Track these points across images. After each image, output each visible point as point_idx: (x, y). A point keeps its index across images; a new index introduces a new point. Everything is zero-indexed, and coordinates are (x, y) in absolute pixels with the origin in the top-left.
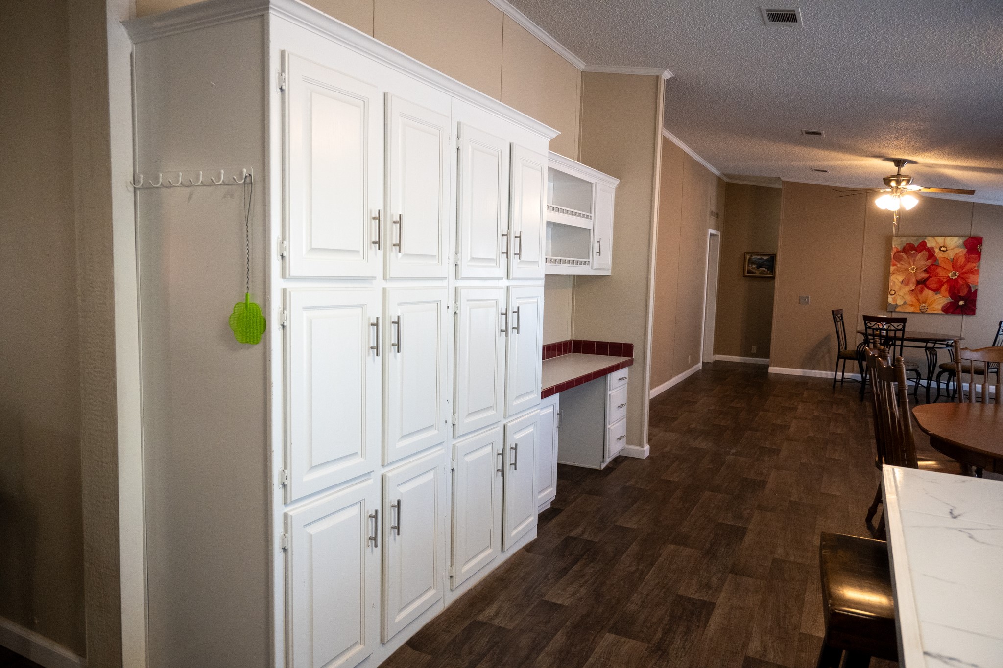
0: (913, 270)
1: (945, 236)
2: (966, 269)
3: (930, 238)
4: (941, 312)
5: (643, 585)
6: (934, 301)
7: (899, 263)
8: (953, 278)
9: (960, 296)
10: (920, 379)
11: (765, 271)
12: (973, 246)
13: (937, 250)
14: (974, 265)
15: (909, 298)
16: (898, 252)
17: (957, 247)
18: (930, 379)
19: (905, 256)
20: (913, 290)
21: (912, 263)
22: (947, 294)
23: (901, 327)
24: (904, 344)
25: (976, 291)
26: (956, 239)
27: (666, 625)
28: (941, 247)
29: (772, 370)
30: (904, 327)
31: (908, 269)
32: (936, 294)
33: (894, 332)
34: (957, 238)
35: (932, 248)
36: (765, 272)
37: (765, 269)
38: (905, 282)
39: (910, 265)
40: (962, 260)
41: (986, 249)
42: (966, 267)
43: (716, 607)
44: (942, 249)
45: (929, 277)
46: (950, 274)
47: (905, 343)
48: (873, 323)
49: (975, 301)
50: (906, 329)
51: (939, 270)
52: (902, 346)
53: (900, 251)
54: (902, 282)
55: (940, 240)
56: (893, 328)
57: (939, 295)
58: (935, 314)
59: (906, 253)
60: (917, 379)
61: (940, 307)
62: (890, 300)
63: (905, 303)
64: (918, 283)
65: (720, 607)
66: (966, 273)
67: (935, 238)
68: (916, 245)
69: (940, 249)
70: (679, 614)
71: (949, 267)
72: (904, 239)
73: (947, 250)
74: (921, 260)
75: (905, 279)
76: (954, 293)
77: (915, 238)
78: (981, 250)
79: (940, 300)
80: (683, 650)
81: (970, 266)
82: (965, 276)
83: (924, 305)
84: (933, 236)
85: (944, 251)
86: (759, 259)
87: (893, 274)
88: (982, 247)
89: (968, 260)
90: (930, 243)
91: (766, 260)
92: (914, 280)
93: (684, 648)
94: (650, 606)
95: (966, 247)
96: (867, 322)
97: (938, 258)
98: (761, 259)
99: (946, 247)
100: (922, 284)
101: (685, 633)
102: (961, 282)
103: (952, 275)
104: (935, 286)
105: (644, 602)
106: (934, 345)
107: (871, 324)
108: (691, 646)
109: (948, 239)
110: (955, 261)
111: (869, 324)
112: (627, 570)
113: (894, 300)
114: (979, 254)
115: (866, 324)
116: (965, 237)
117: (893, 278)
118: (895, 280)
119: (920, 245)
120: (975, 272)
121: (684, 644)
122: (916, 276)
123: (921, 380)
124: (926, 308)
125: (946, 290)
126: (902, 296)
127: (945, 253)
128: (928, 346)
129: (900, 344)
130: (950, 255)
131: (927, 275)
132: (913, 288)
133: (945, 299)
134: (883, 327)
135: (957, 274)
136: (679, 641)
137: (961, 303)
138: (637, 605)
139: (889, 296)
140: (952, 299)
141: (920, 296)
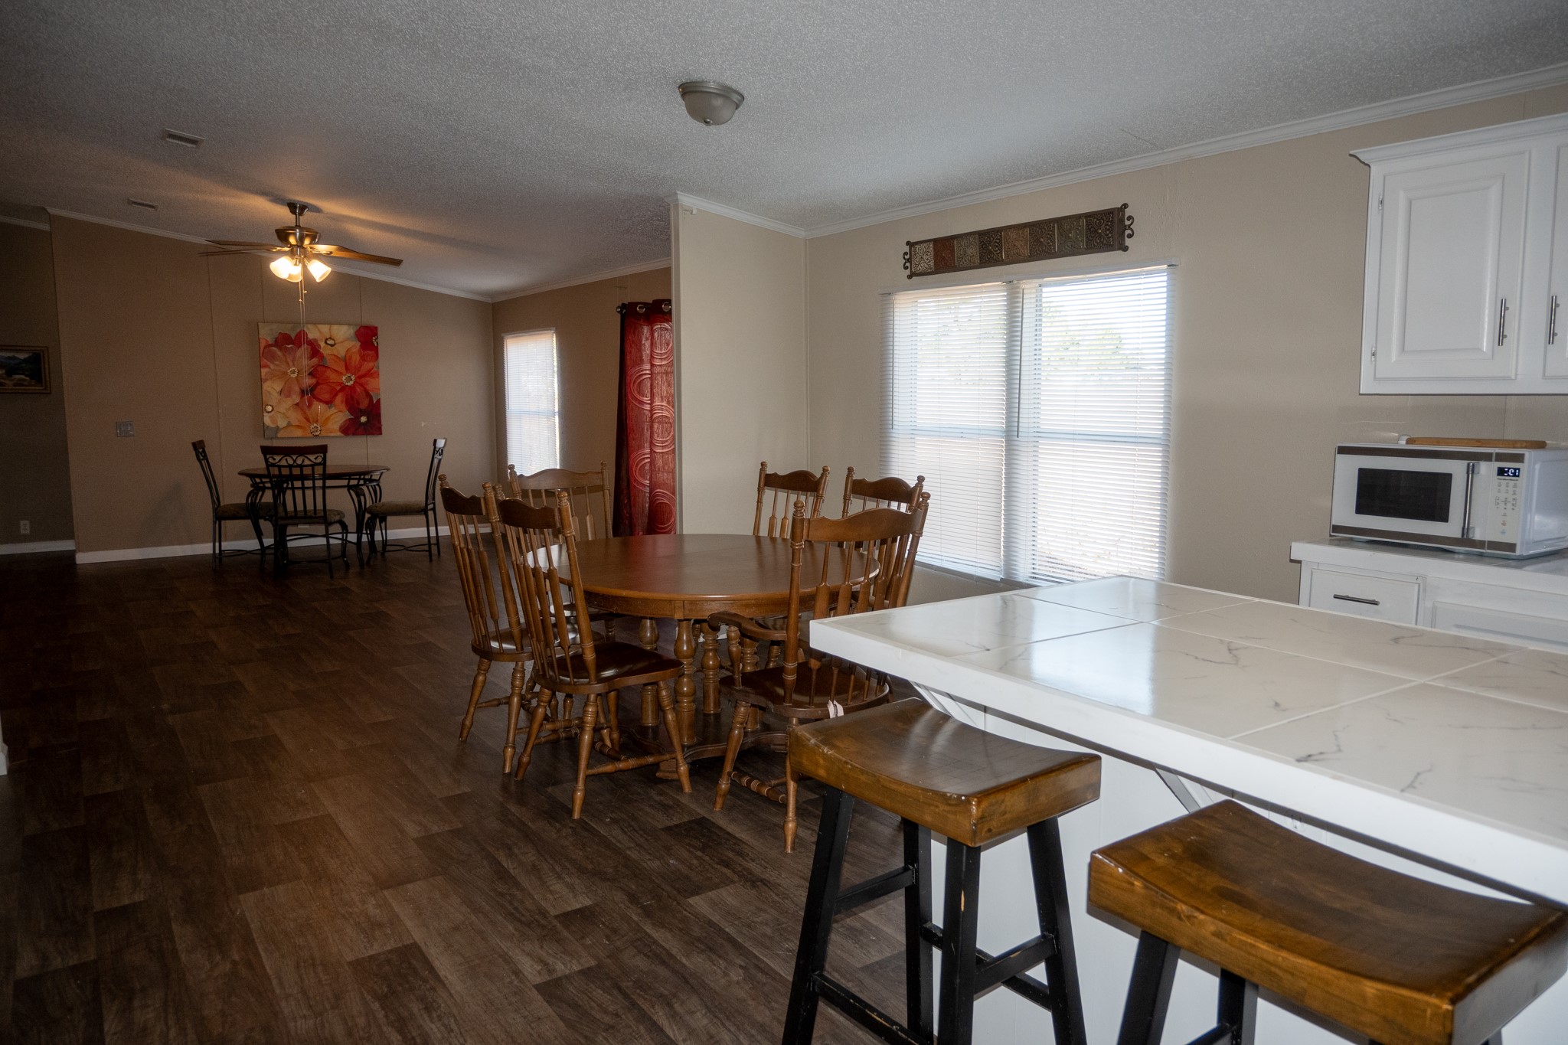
0: (294, 372)
1: (331, 324)
2: (363, 370)
3: (310, 326)
4: (339, 434)
5: (275, 982)
6: (328, 419)
7: (273, 363)
8: (349, 384)
9: (360, 410)
10: (347, 532)
11: (25, 380)
12: (367, 337)
13: (322, 344)
14: (371, 364)
15: (295, 417)
16: (268, 346)
17: (347, 339)
18: (359, 532)
19: (279, 353)
20: (297, 404)
21: (291, 364)
22: (343, 407)
23: (319, 460)
24: (327, 485)
25: (379, 401)
26: (345, 328)
27: (386, 1016)
28: (327, 339)
29: (82, 558)
30: (324, 459)
31: (285, 373)
32: (330, 408)
33: (311, 468)
34: (346, 326)
35: (316, 340)
36: (25, 383)
37: (23, 377)
38: (285, 393)
39: (289, 367)
40: (356, 359)
41: (383, 342)
42: (362, 368)
43: (422, 945)
44: (328, 342)
45: (317, 384)
46: (344, 378)
47: (329, 483)
48: (278, 458)
49: (378, 415)
50: (328, 463)
51: (329, 373)
52: (324, 488)
53: (271, 345)
54: (281, 392)
55: (325, 328)
56: (307, 462)
57: (333, 410)
58: (333, 437)
59: (280, 349)
60: (342, 533)
61: (336, 427)
62: (267, 420)
63: (289, 425)
64: (303, 393)
65: (428, 943)
66: (364, 376)
67: (318, 326)
68: (293, 335)
69: (326, 343)
70: (386, 990)
71: (341, 368)
72: (274, 326)
73: (335, 344)
74: (303, 359)
75: (284, 386)
76: (352, 405)
77: (291, 325)
78: (377, 343)
79: (337, 416)
80: (452, 1035)
81: (367, 366)
82: (363, 380)
83: (315, 425)
84: (315, 323)
85: (332, 345)
86: (9, 358)
87: (266, 380)
88: (379, 340)
89: (363, 358)
90: (312, 333)
91: (26, 360)
92: (297, 389)
93: (452, 1031)
94: (327, 1006)
95: (359, 341)
96: (268, 456)
97: (325, 355)
98: (14, 358)
99: (333, 340)
100: (310, 394)
101: (428, 1009)
102: (358, 390)
103: (348, 380)
104: (326, 397)
105: (310, 1006)
106: (358, 482)
107: (274, 459)
108: (456, 1020)
109: (335, 327)
110: (347, 358)
111: (271, 460)
112: (216, 974)
113: (273, 420)
114: (376, 349)
115: (266, 460)
116: (356, 325)
117: (267, 386)
118: (269, 389)
119: (299, 335)
120: (372, 374)
121: (444, 1025)
122: (298, 381)
123: (349, 535)
124: (319, 429)
125: (342, 402)
126: (284, 414)
127: (334, 347)
128: (351, 484)
129: (321, 485)
130: (341, 350)
131: (314, 381)
132: (297, 401)
133: (341, 414)
134: (295, 461)
135: (353, 378)
136: (433, 1026)
137: (363, 419)
138: (305, 1017)
139: (265, 414)
140: (351, 414)
141: (308, 413)
